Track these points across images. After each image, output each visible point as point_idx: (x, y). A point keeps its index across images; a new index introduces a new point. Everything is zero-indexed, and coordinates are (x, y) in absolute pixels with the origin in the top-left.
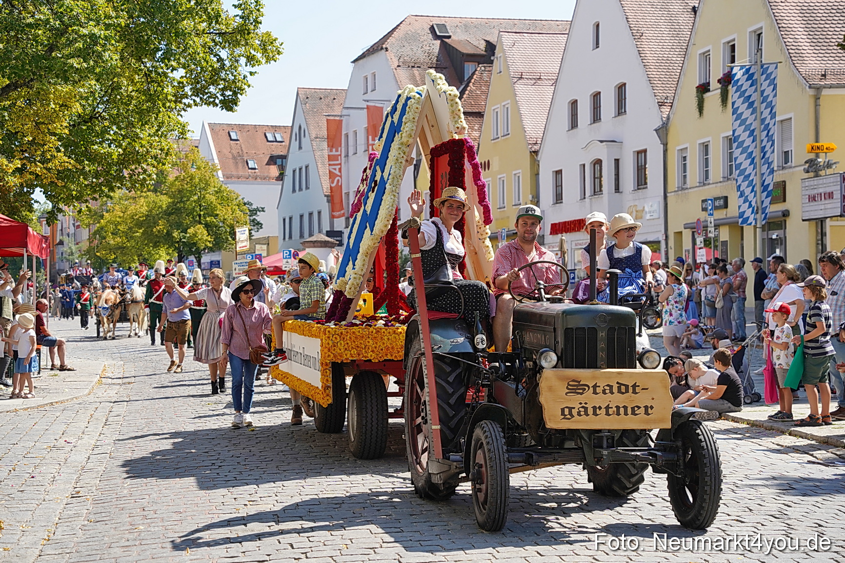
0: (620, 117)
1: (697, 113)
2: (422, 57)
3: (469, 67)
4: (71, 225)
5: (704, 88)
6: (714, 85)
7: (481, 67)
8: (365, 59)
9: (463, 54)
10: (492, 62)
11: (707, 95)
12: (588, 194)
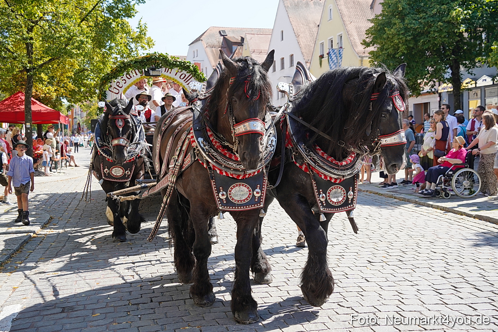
0: (291, 67)
1: (319, 65)
2: (216, 43)
3: (234, 47)
4: (79, 111)
5: (322, 57)
6: (326, 55)
7: (239, 47)
8: (193, 44)
9: (232, 42)
10: (243, 45)
11: (323, 59)
12: (280, 97)
